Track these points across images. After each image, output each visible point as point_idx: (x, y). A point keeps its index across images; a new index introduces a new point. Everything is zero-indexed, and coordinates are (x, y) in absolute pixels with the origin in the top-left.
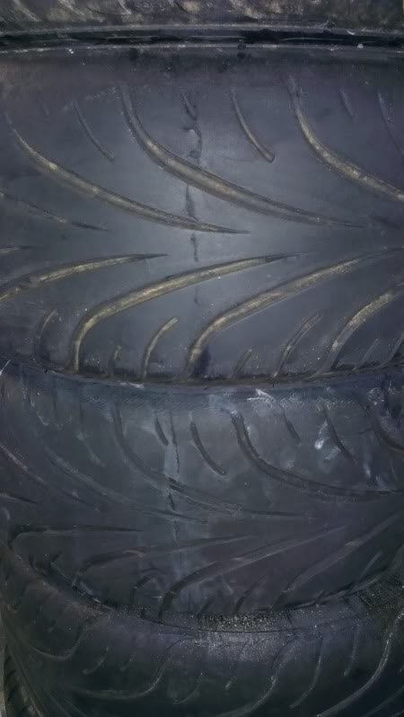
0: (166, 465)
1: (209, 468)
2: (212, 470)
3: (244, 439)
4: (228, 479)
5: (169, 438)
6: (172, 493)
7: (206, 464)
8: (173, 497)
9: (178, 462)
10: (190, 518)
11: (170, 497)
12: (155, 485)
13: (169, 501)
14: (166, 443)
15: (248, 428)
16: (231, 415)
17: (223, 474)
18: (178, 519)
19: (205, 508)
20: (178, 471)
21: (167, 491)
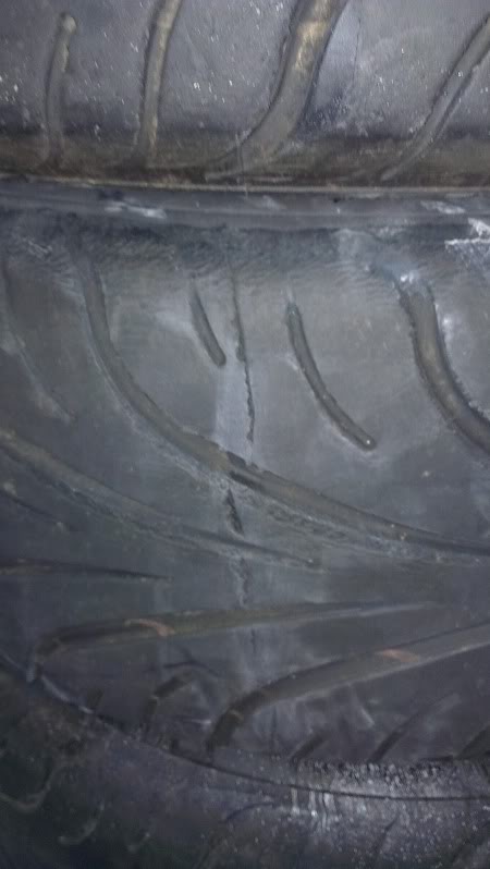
0: (221, 420)
1: (331, 428)
2: (339, 435)
3: (430, 354)
4: (380, 459)
5: (230, 347)
6: (235, 493)
7: (323, 417)
8: (238, 502)
9: (251, 412)
10: (279, 555)
11: (230, 500)
12: (192, 469)
13: (228, 511)
14: (221, 360)
15: (447, 322)
16: (399, 286)
17: (367, 448)
18: (248, 556)
19: (317, 531)
20: (250, 437)
21: (220, 485)
